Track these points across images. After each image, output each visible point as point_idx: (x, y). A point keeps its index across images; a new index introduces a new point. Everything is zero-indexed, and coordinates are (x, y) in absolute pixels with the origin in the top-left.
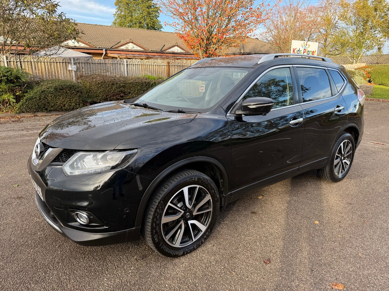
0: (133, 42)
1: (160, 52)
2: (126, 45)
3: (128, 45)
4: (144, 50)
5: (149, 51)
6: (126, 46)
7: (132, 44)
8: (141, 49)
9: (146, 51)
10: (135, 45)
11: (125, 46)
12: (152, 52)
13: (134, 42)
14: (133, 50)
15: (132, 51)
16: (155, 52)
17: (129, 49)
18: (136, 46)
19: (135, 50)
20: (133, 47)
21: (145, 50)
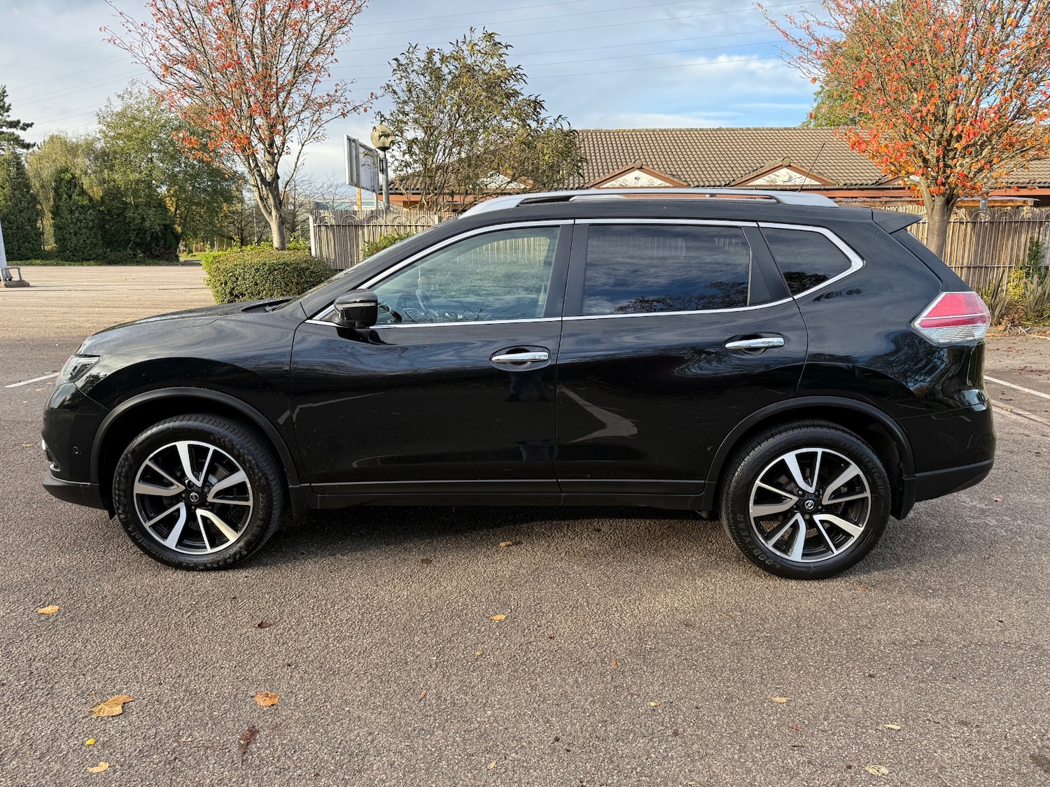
0: (790, 166)
1: (874, 186)
2: (771, 175)
3: (776, 173)
4: (823, 185)
5: (837, 187)
6: (770, 177)
7: (789, 171)
8: (813, 181)
9: (826, 187)
10: (795, 173)
11: (766, 178)
12: (846, 189)
13: (794, 165)
14: (788, 186)
15: (786, 188)
16: (857, 187)
17: (777, 183)
18: (799, 175)
19: (795, 185)
20: (790, 177)
21: (826, 183)
